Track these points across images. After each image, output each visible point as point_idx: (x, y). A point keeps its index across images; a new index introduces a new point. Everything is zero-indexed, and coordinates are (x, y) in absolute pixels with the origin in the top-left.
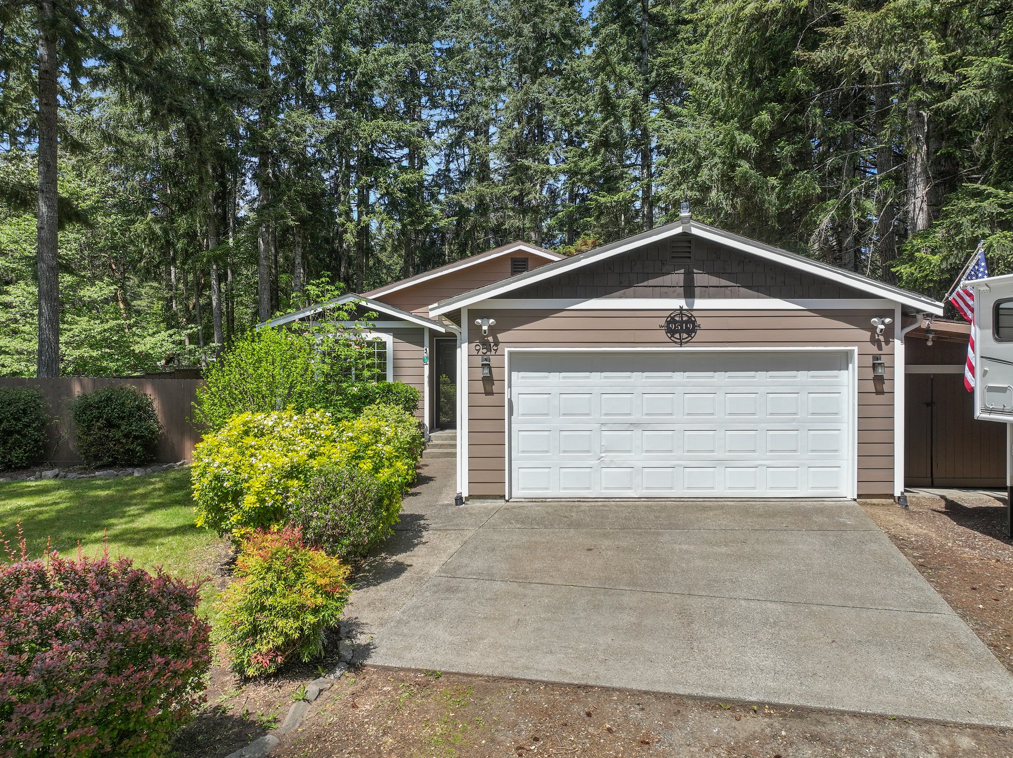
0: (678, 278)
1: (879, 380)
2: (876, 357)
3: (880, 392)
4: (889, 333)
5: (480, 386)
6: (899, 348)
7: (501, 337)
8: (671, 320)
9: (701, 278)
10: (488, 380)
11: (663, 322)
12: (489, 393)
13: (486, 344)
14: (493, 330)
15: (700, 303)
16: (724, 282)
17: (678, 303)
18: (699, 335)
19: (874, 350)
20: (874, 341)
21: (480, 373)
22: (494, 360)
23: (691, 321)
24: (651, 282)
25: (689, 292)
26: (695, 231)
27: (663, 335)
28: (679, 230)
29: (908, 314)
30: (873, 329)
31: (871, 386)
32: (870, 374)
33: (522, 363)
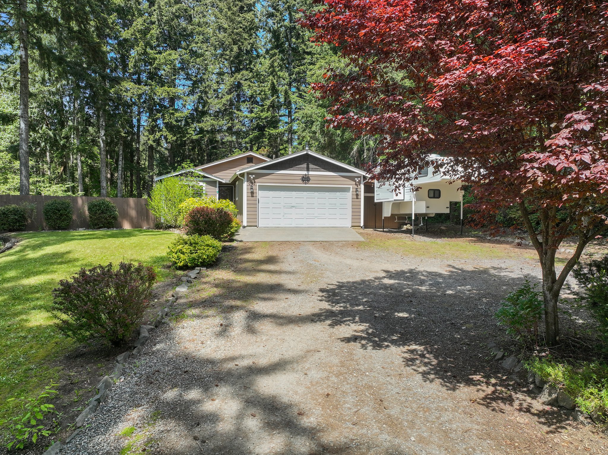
0: (305, 165)
1: (357, 195)
2: (356, 189)
3: (357, 198)
4: (360, 182)
5: (250, 195)
6: (362, 186)
7: (256, 180)
8: (303, 177)
9: (311, 166)
10: (252, 193)
11: (301, 178)
12: (252, 196)
13: (252, 183)
14: (254, 179)
15: (311, 173)
16: (317, 167)
17: (305, 173)
18: (310, 182)
19: (356, 187)
20: (356, 184)
21: (250, 191)
22: (254, 187)
23: (308, 178)
24: (298, 166)
25: (308, 169)
26: (309, 153)
27: (301, 181)
28: (305, 152)
29: (365, 178)
30: (355, 181)
31: (355, 197)
32: (355, 193)
33: (262, 188)
